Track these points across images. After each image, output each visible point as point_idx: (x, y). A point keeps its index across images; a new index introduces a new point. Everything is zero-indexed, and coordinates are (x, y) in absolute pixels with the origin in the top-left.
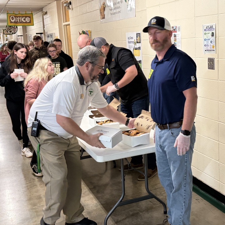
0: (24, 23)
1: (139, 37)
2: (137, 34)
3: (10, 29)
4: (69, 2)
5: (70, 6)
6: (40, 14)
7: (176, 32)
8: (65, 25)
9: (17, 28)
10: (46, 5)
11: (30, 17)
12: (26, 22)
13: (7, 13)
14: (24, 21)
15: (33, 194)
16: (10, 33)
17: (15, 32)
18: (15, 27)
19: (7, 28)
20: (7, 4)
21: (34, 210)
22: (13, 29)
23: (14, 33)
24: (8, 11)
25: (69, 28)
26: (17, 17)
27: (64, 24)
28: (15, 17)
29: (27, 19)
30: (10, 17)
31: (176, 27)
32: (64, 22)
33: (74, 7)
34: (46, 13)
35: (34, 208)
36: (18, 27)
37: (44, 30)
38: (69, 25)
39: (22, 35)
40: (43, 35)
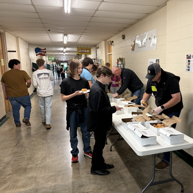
0: (86, 53)
1: (158, 62)
2: (156, 60)
4: (112, 41)
5: (113, 44)
6: (95, 48)
7: (190, 59)
10: (99, 43)
11: (89, 50)
12: (87, 53)
13: (77, 47)
14: (86, 52)
15: (88, 163)
16: (78, 58)
17: (81, 58)
19: (77, 56)
20: (78, 42)
21: (88, 178)
22: (80, 56)
24: (77, 46)
25: (111, 56)
26: (82, 50)
27: (108, 54)
28: (81, 49)
29: (87, 51)
30: (79, 49)
31: (191, 55)
32: (108, 53)
33: (115, 44)
34: (98, 48)
35: (88, 175)
36: (82, 55)
37: (97, 58)
38: (111, 54)
40: (96, 60)
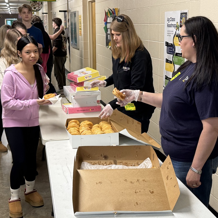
1: (184, 18)
2: (182, 14)
3: (34, 5)
8: (90, 1)
9: (41, 5)
16: (35, 10)
17: (40, 9)
18: (40, 3)
19: (31, 4)
22: (38, 5)
23: (38, 10)
25: (95, 4)
36: (43, 2)
37: (68, 8)
38: (94, 1)
39: (47, 12)
40: (67, 13)
